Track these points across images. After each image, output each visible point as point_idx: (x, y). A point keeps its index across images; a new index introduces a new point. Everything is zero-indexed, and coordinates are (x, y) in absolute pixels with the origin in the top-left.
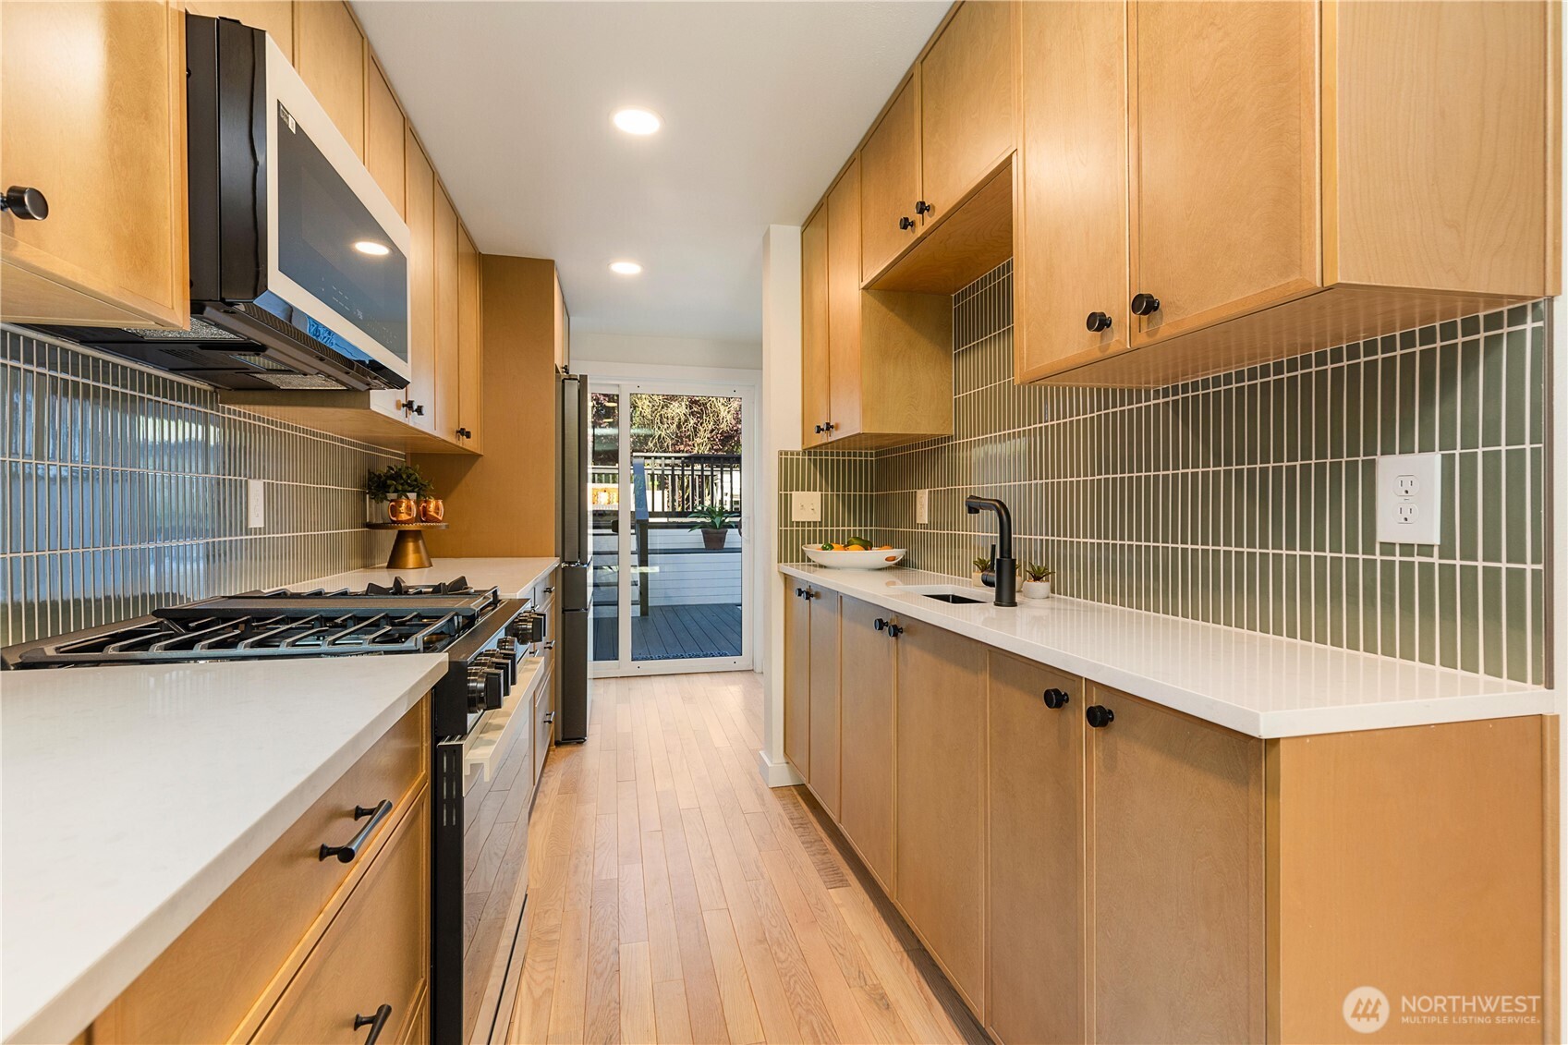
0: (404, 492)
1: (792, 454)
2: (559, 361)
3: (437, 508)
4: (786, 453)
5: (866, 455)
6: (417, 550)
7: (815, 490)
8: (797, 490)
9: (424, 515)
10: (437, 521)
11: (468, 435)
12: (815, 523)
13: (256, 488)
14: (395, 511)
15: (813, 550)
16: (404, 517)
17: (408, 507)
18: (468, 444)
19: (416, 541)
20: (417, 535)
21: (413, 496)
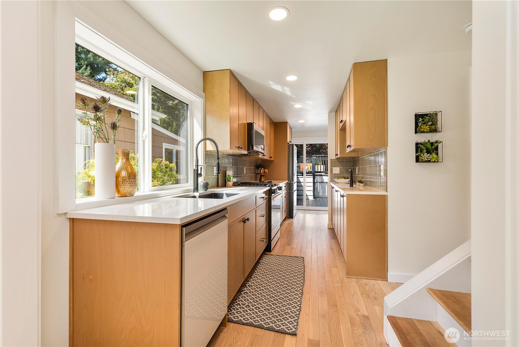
0: (261, 168)
1: (333, 159)
2: (288, 141)
3: (267, 171)
4: (332, 159)
5: (350, 159)
6: (264, 178)
7: (338, 167)
8: (334, 167)
9: (265, 172)
10: (267, 173)
11: (272, 158)
12: (338, 174)
13: (245, 168)
14: (260, 171)
15: (336, 180)
16: (262, 172)
17: (262, 171)
18: (272, 159)
19: (263, 177)
20: (263, 175)
21: (263, 169)
